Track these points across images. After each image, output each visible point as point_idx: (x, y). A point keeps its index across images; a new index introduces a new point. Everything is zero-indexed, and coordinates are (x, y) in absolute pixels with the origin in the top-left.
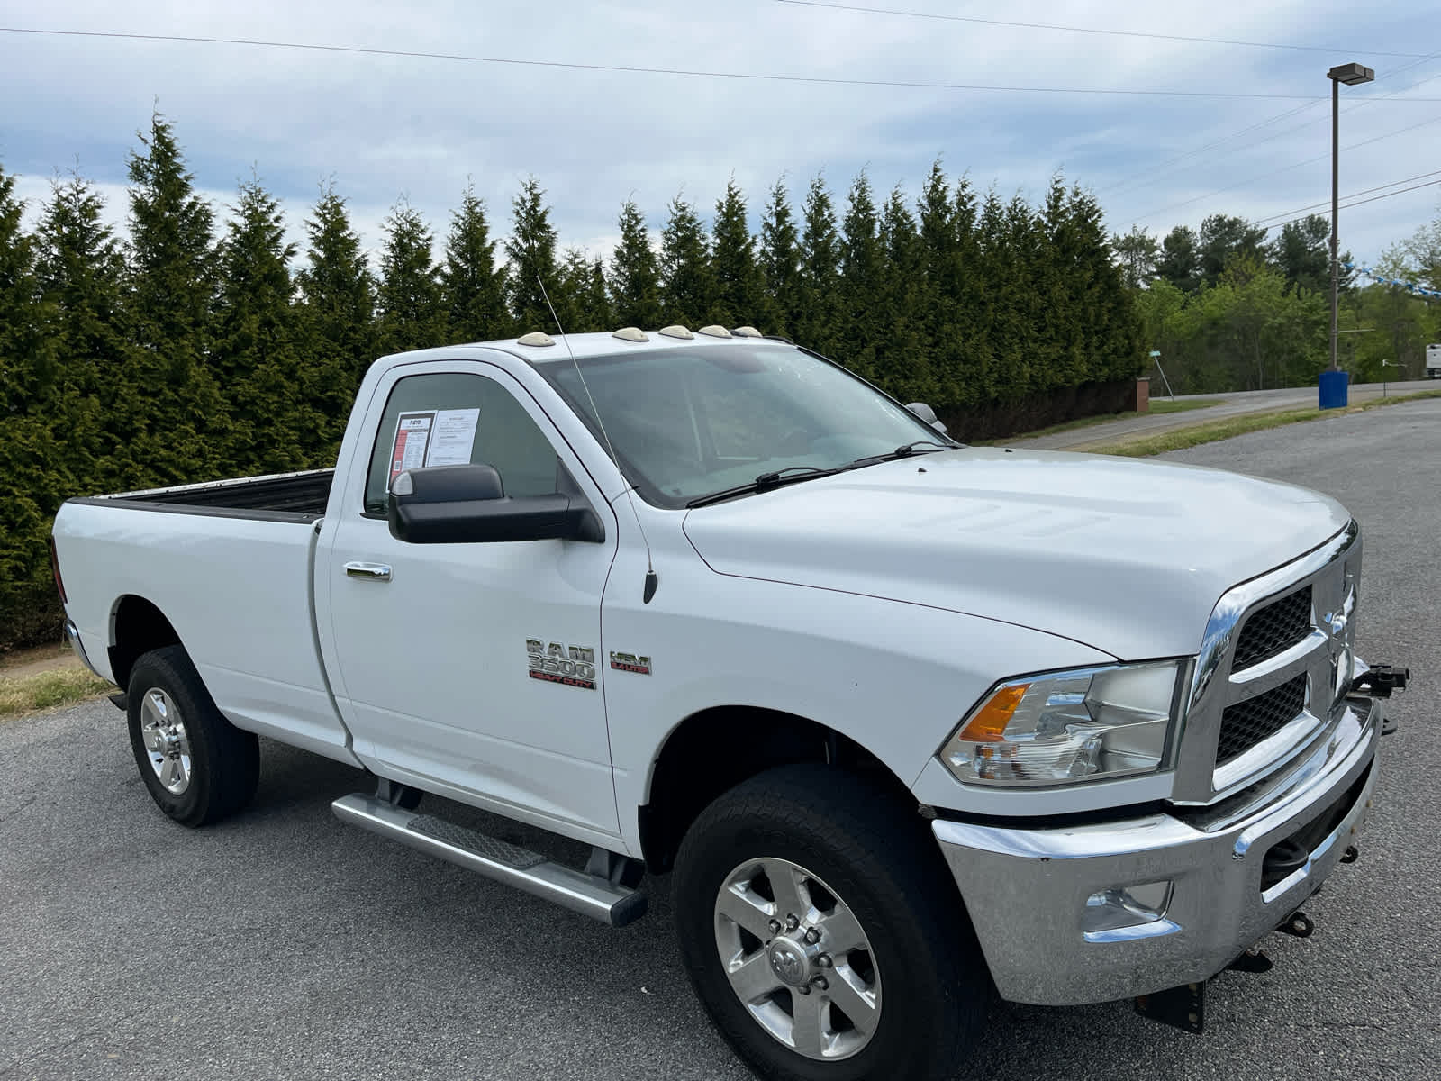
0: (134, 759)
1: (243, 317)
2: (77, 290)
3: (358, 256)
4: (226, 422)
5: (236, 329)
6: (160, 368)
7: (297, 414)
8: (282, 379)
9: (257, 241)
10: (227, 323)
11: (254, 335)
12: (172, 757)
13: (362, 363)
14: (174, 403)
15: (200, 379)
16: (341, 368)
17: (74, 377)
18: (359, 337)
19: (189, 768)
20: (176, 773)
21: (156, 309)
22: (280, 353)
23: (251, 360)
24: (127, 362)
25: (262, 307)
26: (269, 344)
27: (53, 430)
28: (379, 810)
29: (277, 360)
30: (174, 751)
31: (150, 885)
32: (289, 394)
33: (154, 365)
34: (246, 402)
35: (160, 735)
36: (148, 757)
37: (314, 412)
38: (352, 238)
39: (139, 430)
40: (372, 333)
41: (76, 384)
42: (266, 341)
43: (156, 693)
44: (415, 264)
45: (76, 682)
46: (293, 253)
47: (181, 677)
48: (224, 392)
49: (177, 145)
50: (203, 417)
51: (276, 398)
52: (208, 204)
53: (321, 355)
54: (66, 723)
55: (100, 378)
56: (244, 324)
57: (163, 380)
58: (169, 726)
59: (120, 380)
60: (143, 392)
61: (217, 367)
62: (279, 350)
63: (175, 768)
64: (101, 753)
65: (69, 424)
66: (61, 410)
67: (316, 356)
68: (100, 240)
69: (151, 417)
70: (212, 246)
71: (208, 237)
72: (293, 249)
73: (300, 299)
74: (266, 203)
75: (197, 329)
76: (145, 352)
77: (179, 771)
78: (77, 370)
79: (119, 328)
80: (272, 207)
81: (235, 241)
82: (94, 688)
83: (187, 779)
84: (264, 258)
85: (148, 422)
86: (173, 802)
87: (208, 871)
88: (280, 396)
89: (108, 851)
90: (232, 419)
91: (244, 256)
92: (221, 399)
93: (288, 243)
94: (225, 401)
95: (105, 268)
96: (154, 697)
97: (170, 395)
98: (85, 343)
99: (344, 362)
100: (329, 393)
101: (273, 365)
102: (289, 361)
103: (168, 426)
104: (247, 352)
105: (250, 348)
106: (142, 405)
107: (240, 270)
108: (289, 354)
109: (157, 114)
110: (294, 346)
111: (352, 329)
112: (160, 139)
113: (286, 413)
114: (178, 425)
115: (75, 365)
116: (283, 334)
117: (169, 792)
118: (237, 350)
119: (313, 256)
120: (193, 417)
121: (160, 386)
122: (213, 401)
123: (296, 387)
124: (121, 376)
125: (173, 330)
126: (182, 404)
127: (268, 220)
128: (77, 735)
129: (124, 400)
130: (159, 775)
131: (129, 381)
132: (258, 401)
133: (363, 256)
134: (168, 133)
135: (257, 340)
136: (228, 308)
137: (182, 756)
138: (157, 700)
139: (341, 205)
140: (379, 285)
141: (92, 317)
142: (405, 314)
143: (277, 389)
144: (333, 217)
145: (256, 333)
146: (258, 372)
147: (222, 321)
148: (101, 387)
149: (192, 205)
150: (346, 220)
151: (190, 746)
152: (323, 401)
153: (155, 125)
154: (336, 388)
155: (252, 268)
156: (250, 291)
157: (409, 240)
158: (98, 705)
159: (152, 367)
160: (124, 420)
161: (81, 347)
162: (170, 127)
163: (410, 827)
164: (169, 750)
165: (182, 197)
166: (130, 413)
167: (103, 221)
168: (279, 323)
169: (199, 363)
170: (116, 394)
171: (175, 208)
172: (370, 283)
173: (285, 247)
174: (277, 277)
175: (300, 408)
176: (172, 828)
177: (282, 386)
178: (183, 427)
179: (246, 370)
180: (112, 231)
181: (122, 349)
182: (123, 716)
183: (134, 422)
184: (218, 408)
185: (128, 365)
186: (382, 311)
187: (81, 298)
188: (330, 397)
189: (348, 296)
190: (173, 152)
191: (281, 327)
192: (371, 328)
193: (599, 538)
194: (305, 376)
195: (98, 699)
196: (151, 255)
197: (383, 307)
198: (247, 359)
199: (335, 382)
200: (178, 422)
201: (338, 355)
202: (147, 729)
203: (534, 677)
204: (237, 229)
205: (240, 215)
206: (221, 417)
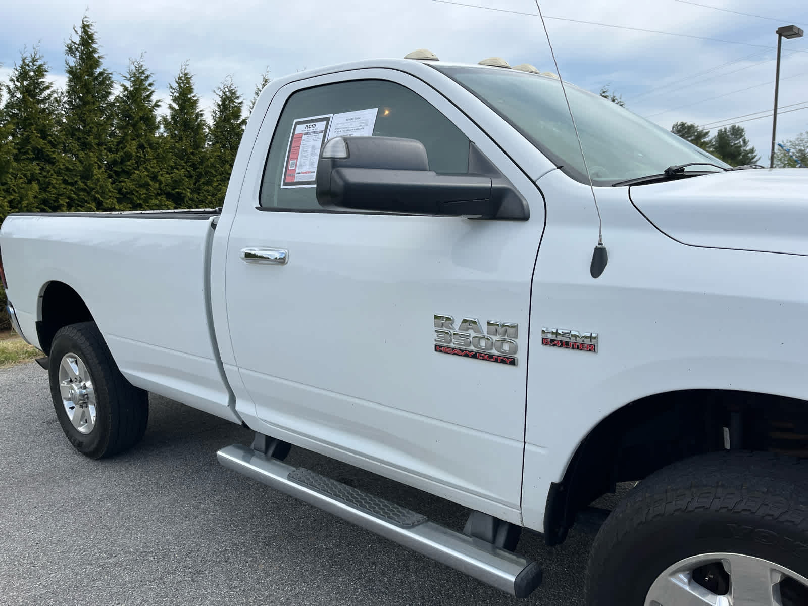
0: (53, 405)
1: (127, 142)
2: (29, 119)
3: (198, 110)
4: (115, 204)
5: (123, 149)
6: (77, 169)
7: (157, 202)
8: (149, 180)
9: (137, 96)
10: (119, 143)
11: (134, 153)
12: (82, 406)
13: (198, 174)
14: (84, 190)
15: (100, 176)
16: (185, 176)
17: (24, 172)
18: (196, 158)
19: (95, 415)
20: (85, 419)
21: (77, 134)
22: (148, 165)
23: (130, 168)
24: (57, 164)
25: (139, 136)
26: (142, 159)
27: (10, 202)
28: (254, 459)
29: (146, 169)
30: (83, 401)
31: (62, 506)
32: (152, 190)
33: (73, 167)
34: (127, 193)
35: (72, 389)
36: (63, 405)
37: (167, 201)
38: (195, 99)
39: (62, 205)
40: (204, 156)
41: (25, 175)
42: (140, 157)
43: (72, 357)
44: (231, 117)
45: (15, 350)
46: (158, 106)
47: (91, 345)
48: (114, 186)
49: (95, 37)
50: (101, 199)
51: (145, 192)
52: (111, 74)
53: (172, 168)
54: (7, 377)
55: (39, 173)
56: (128, 145)
57: (78, 176)
58: (80, 382)
59: (52, 175)
60: (65, 182)
61: (110, 171)
62: (147, 163)
63: (83, 413)
64: (29, 399)
65: (19, 199)
66: (13, 190)
67: (170, 168)
68: (45, 91)
69: (69, 198)
70: (111, 98)
71: (110, 93)
72: (159, 103)
73: (162, 133)
74: (144, 74)
75: (100, 147)
76: (67, 158)
77: (87, 416)
78: (26, 168)
79: (53, 143)
80: (147, 77)
81: (124, 96)
82: (27, 355)
83: (93, 423)
84: (141, 108)
85: (67, 201)
86: (80, 439)
87: (109, 496)
88: (147, 190)
89: (31, 475)
90: (118, 202)
91: (129, 105)
92: (112, 190)
93: (156, 100)
94: (115, 191)
95: (47, 108)
96: (69, 360)
97: (82, 185)
98: (32, 151)
99: (187, 172)
100: (177, 190)
101: (144, 172)
102: (153, 170)
103: (80, 203)
104: (129, 163)
105: (131, 161)
106: (65, 191)
107: (127, 114)
108: (153, 164)
109: (86, 17)
110: (157, 161)
111: (192, 153)
112: (85, 32)
113: (150, 201)
114: (86, 204)
115: (25, 165)
116: (150, 154)
117: (78, 432)
118: (122, 161)
119: (171, 107)
120: (95, 199)
121: (76, 179)
122: (107, 190)
123: (157, 185)
124: (52, 172)
125: (85, 146)
126: (88, 191)
127: (144, 85)
128: (13, 386)
129: (54, 187)
130: (71, 418)
131: (57, 176)
132: (134, 193)
133: (201, 111)
134: (91, 29)
135: (135, 156)
136: (119, 136)
137: (89, 405)
138: (72, 362)
139: (190, 78)
140: (209, 128)
141: (37, 136)
142: (224, 146)
143: (146, 186)
144: (184, 85)
145: (135, 152)
146: (135, 175)
147: (115, 144)
148: (40, 179)
149: (101, 74)
150: (192, 87)
151: (96, 398)
152: (173, 194)
153: (83, 23)
154: (181, 188)
155: (134, 113)
156: (132, 126)
157: (229, 102)
158: (29, 366)
159: (72, 168)
160: (54, 199)
161: (29, 154)
162: (91, 25)
163: (290, 478)
164: (80, 400)
165: (96, 68)
166: (58, 195)
167: (47, 79)
168: (148, 147)
169: (100, 167)
170: (49, 183)
171: (91, 74)
172: (204, 127)
173: (154, 102)
174: (148, 120)
175: (159, 198)
176: (80, 459)
177: (149, 185)
178: (88, 205)
179: (128, 174)
180: (52, 85)
181: (54, 156)
182: (46, 374)
183: (59, 200)
184: (110, 195)
185: (58, 165)
186: (210, 143)
187: (32, 124)
188: (177, 193)
189: (191, 133)
190: (93, 40)
191: (149, 150)
192: (202, 154)
193: (523, 216)
194: (163, 179)
195: (29, 361)
196: (75, 101)
197: (211, 141)
198: (129, 167)
199: (181, 184)
200: (86, 202)
201: (183, 168)
202: (63, 384)
203: (441, 351)
204: (126, 89)
205: (128, 80)
206: (112, 201)
